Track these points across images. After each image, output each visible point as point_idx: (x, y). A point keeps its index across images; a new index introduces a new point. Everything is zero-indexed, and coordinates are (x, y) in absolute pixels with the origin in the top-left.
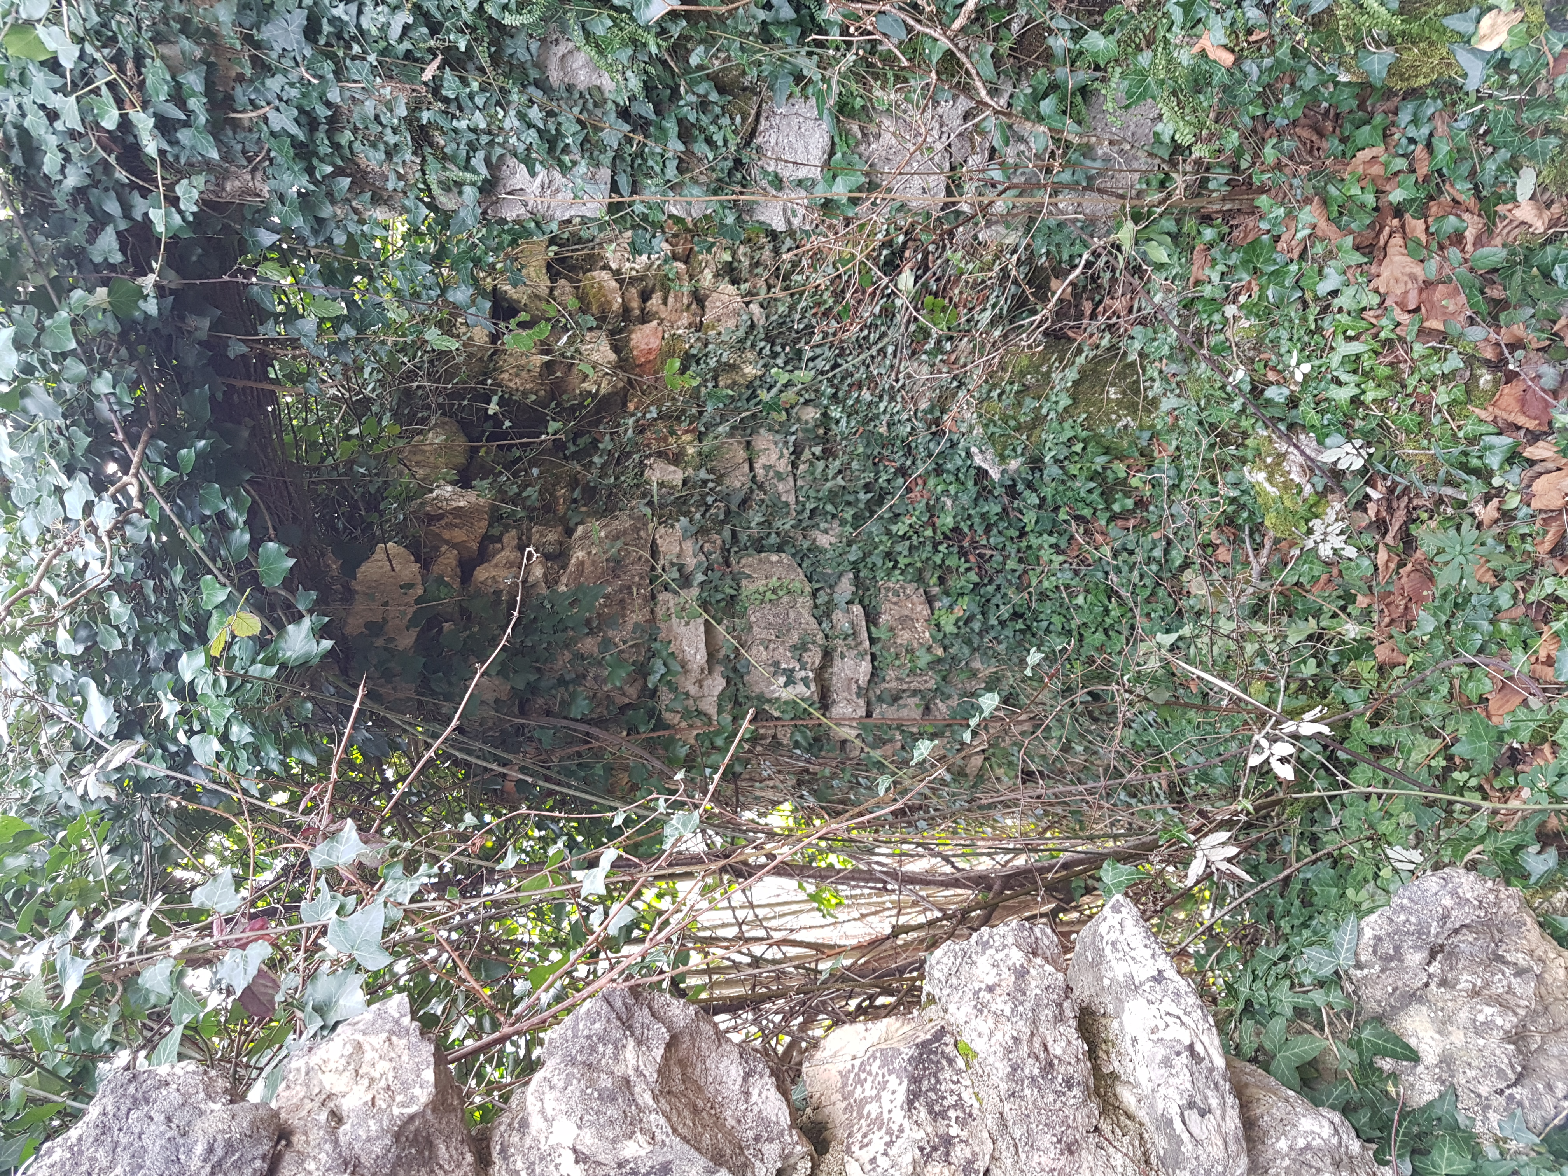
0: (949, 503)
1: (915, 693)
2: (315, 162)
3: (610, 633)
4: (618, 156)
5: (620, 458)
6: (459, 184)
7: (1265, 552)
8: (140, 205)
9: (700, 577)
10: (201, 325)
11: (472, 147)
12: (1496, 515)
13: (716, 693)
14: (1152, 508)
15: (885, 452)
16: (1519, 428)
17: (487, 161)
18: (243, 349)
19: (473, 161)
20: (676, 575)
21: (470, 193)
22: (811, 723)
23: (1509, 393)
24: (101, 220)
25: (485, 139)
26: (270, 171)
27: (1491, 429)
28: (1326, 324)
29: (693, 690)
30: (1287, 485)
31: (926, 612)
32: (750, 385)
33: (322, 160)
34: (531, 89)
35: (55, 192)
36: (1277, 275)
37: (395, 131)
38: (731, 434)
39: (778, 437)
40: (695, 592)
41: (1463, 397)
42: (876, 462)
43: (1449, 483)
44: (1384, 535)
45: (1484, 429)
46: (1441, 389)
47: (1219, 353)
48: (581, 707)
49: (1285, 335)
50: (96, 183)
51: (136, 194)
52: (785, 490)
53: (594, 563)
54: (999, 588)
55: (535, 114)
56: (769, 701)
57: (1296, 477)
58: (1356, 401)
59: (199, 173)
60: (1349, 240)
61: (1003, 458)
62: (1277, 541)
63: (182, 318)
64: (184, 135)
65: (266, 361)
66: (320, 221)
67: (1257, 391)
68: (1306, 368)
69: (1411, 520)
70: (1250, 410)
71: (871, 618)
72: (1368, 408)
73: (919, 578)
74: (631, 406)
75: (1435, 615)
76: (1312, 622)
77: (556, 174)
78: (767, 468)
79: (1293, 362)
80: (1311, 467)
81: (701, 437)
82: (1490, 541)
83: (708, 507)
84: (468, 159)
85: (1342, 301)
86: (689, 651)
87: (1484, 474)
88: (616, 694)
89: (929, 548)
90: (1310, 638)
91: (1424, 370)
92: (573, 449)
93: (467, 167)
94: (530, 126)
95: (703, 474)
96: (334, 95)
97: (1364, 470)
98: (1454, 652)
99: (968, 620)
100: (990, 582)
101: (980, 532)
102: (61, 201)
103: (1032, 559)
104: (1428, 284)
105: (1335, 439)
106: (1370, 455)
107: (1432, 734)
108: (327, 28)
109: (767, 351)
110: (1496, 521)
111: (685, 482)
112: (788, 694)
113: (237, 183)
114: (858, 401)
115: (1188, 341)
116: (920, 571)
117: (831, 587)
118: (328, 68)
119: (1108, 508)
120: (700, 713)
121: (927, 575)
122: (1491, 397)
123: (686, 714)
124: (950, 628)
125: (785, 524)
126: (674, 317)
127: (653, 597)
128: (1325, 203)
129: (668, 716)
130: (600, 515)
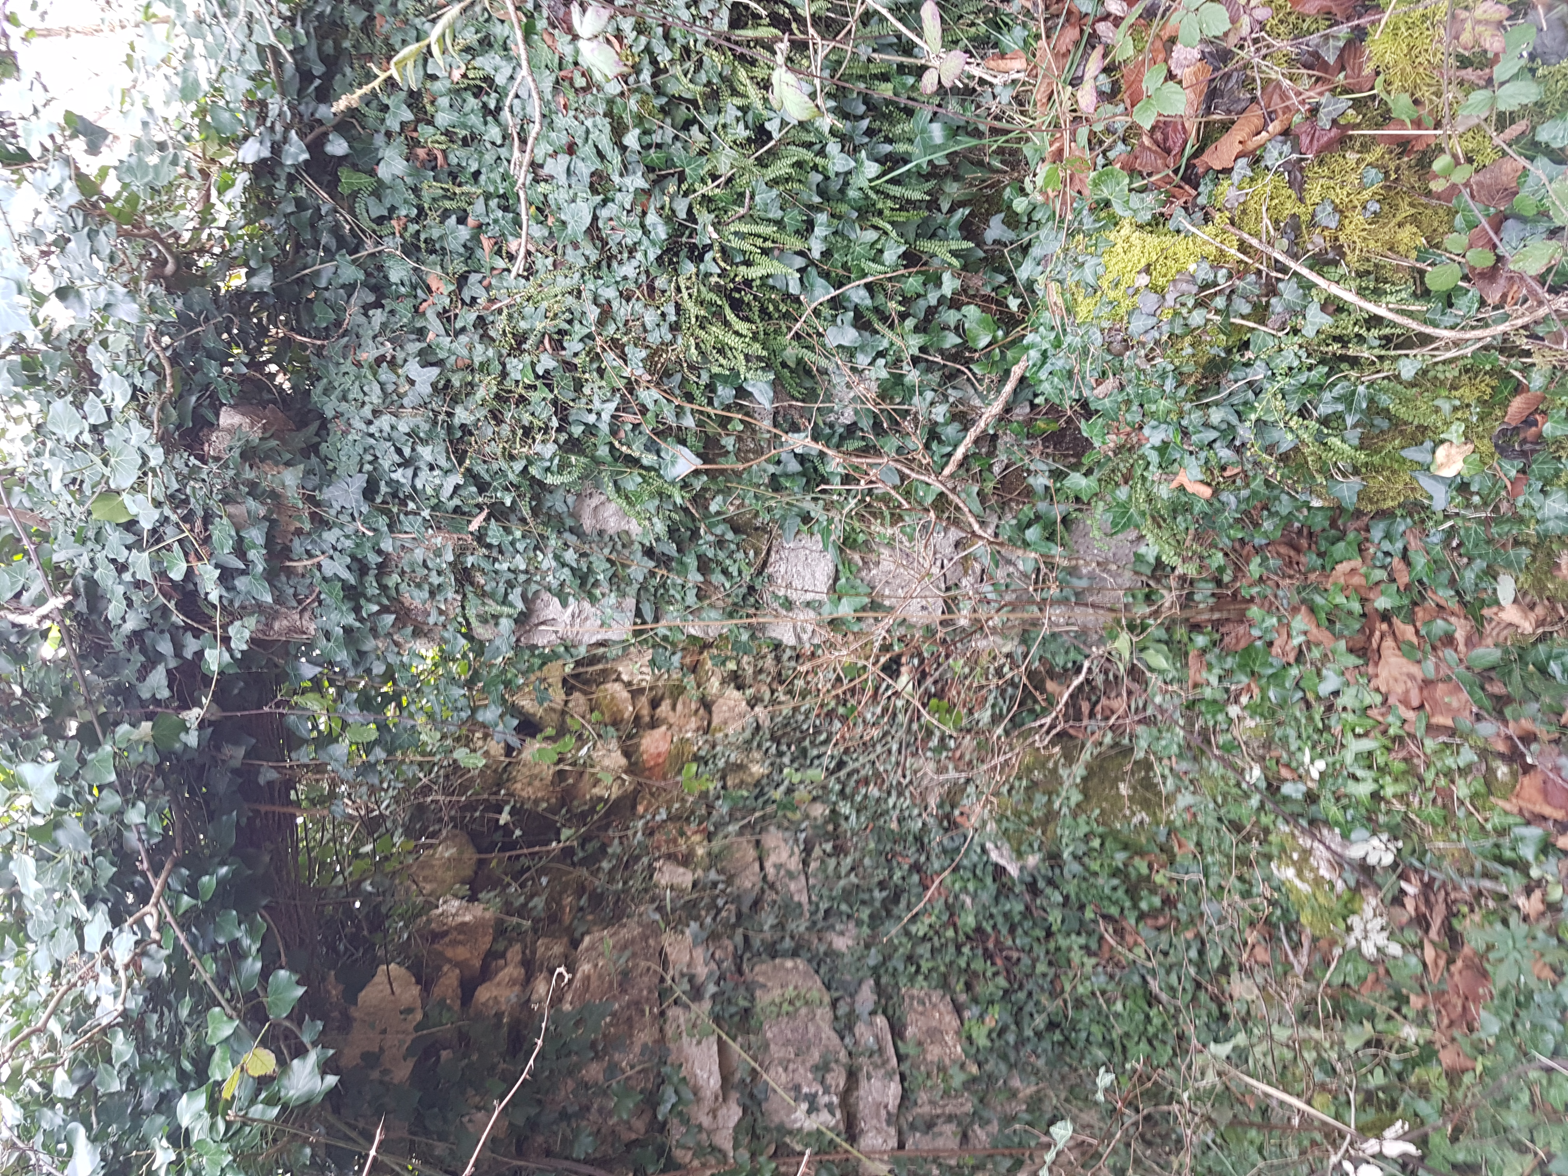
0: (968, 901)
1: (950, 1118)
2: (362, 602)
3: (617, 1056)
4: (643, 587)
5: (628, 864)
6: (496, 617)
7: (1305, 950)
8: (191, 645)
9: (712, 989)
10: (236, 754)
11: (510, 585)
12: (1541, 907)
13: (732, 1124)
14: (1180, 906)
15: (898, 848)
16: (1545, 818)
17: (524, 597)
18: (273, 775)
19: (511, 597)
20: (686, 987)
21: (506, 624)
22: (837, 1158)
23: (1529, 784)
24: (153, 659)
25: (522, 578)
26: (318, 611)
27: (1518, 820)
28: (1333, 721)
29: (706, 1121)
30: (1318, 881)
31: (956, 1023)
32: (757, 783)
33: (369, 600)
34: (567, 535)
35: (112, 636)
36: (1277, 678)
37: (439, 573)
38: (741, 832)
39: (787, 834)
40: (707, 1005)
41: (1483, 790)
42: (889, 859)
43: (1486, 875)
44: (1427, 930)
45: (1511, 820)
46: (1460, 782)
47: (1229, 751)
48: (585, 1146)
49: (1292, 733)
50: (152, 626)
51: (189, 635)
52: (797, 890)
53: (600, 977)
54: (1030, 994)
55: (570, 556)
56: (790, 1132)
57: (1325, 872)
58: (1376, 796)
59: (252, 614)
60: (1342, 645)
61: (1020, 855)
62: (1315, 940)
63: (218, 748)
64: (241, 583)
65: (290, 784)
66: (362, 654)
67: (1272, 788)
68: (1321, 765)
69: (1451, 914)
70: (1269, 806)
71: (897, 1031)
72: (1388, 802)
73: (945, 984)
74: (640, 809)
75: (1497, 1014)
76: (1367, 1025)
77: (586, 605)
78: (778, 867)
79: (1307, 759)
80: (1339, 862)
81: (710, 837)
82: (1540, 935)
83: (719, 911)
84: (506, 594)
85: (1346, 699)
86: (702, 1075)
87: (1521, 866)
88: (621, 1129)
89: (952, 949)
90: (1368, 1044)
91: (1439, 764)
92: (581, 854)
93: (505, 602)
94: (564, 565)
95: (713, 875)
96: (387, 545)
97: (1395, 865)
98: (1525, 1054)
99: (1002, 1032)
100: (1021, 987)
101: (1004, 931)
102: (117, 642)
103: (1063, 962)
104: (1427, 683)
105: (1359, 833)
106: (1399, 850)
107: (1521, 1149)
108: (384, 489)
109: (773, 750)
110: (1543, 914)
111: (695, 884)
112: (811, 1124)
113: (285, 623)
114: (866, 796)
115: (1196, 740)
116: (945, 977)
117: (852, 996)
118: (382, 522)
119: (1135, 906)
120: (714, 1149)
121: (952, 980)
122: (1510, 790)
123: (699, 1151)
124: (982, 1041)
125: (799, 926)
126: (682, 721)
127: (662, 1013)
128: (1313, 610)
129: (679, 1154)
130: (607, 923)
